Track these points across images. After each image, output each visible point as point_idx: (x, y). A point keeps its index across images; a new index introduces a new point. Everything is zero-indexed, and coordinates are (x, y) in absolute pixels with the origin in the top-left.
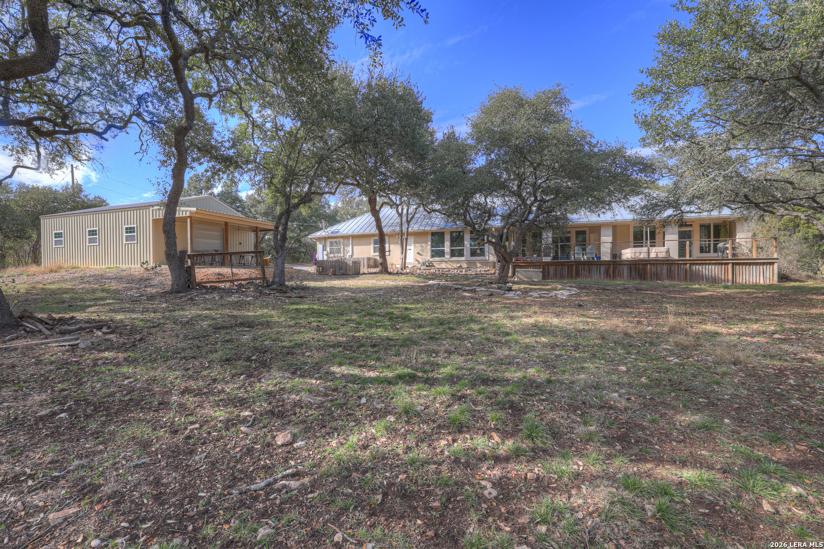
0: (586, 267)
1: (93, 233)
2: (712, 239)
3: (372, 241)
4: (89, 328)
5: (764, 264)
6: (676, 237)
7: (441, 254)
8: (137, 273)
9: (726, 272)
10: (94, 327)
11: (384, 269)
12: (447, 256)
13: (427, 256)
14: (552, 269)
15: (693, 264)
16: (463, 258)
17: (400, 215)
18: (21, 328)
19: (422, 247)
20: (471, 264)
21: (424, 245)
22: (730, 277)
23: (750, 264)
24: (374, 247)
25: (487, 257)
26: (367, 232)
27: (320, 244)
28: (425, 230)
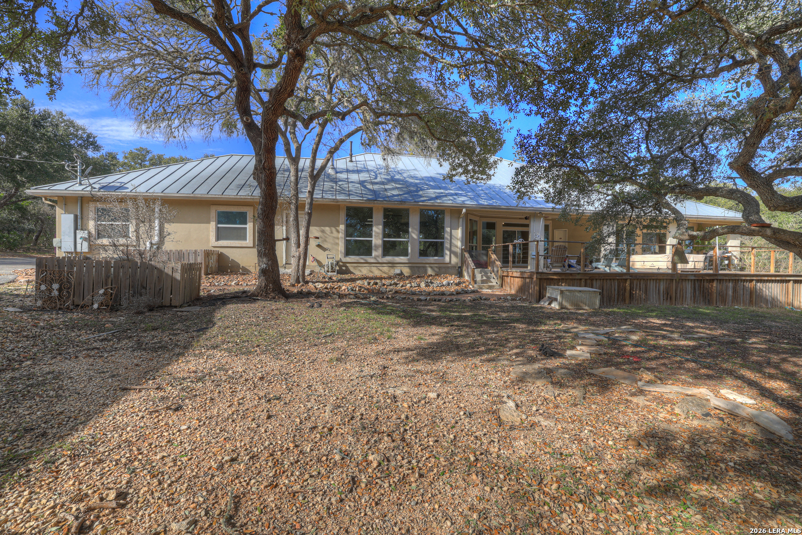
3: (213, 214)
7: (366, 248)
12: (377, 253)
13: (338, 252)
16: (403, 259)
19: (323, 231)
20: (418, 271)
21: (327, 229)
24: (218, 229)
25: (447, 259)
26: (202, 192)
27: (67, 211)
28: (336, 200)
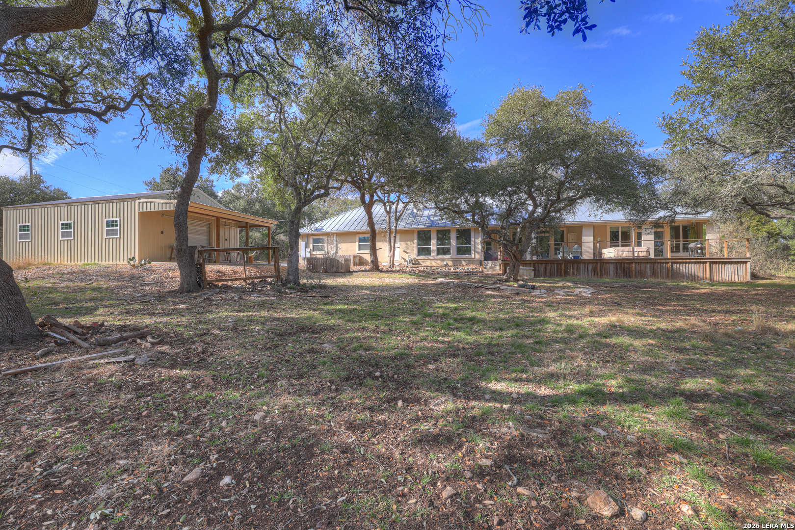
0: (575, 265)
1: (66, 226)
2: (681, 239)
3: (357, 239)
4: (130, 337)
5: (738, 263)
6: (652, 237)
7: (428, 252)
8: (124, 270)
9: (705, 270)
10: (136, 336)
11: (376, 267)
12: (434, 254)
13: (414, 254)
14: (542, 267)
15: (675, 263)
16: (448, 257)
17: (389, 213)
18: (48, 340)
19: (407, 244)
20: (456, 263)
21: (409, 243)
22: (708, 276)
23: (726, 263)
24: (359, 245)
25: (473, 256)
26: (352, 229)
27: (303, 241)
28: (411, 228)
